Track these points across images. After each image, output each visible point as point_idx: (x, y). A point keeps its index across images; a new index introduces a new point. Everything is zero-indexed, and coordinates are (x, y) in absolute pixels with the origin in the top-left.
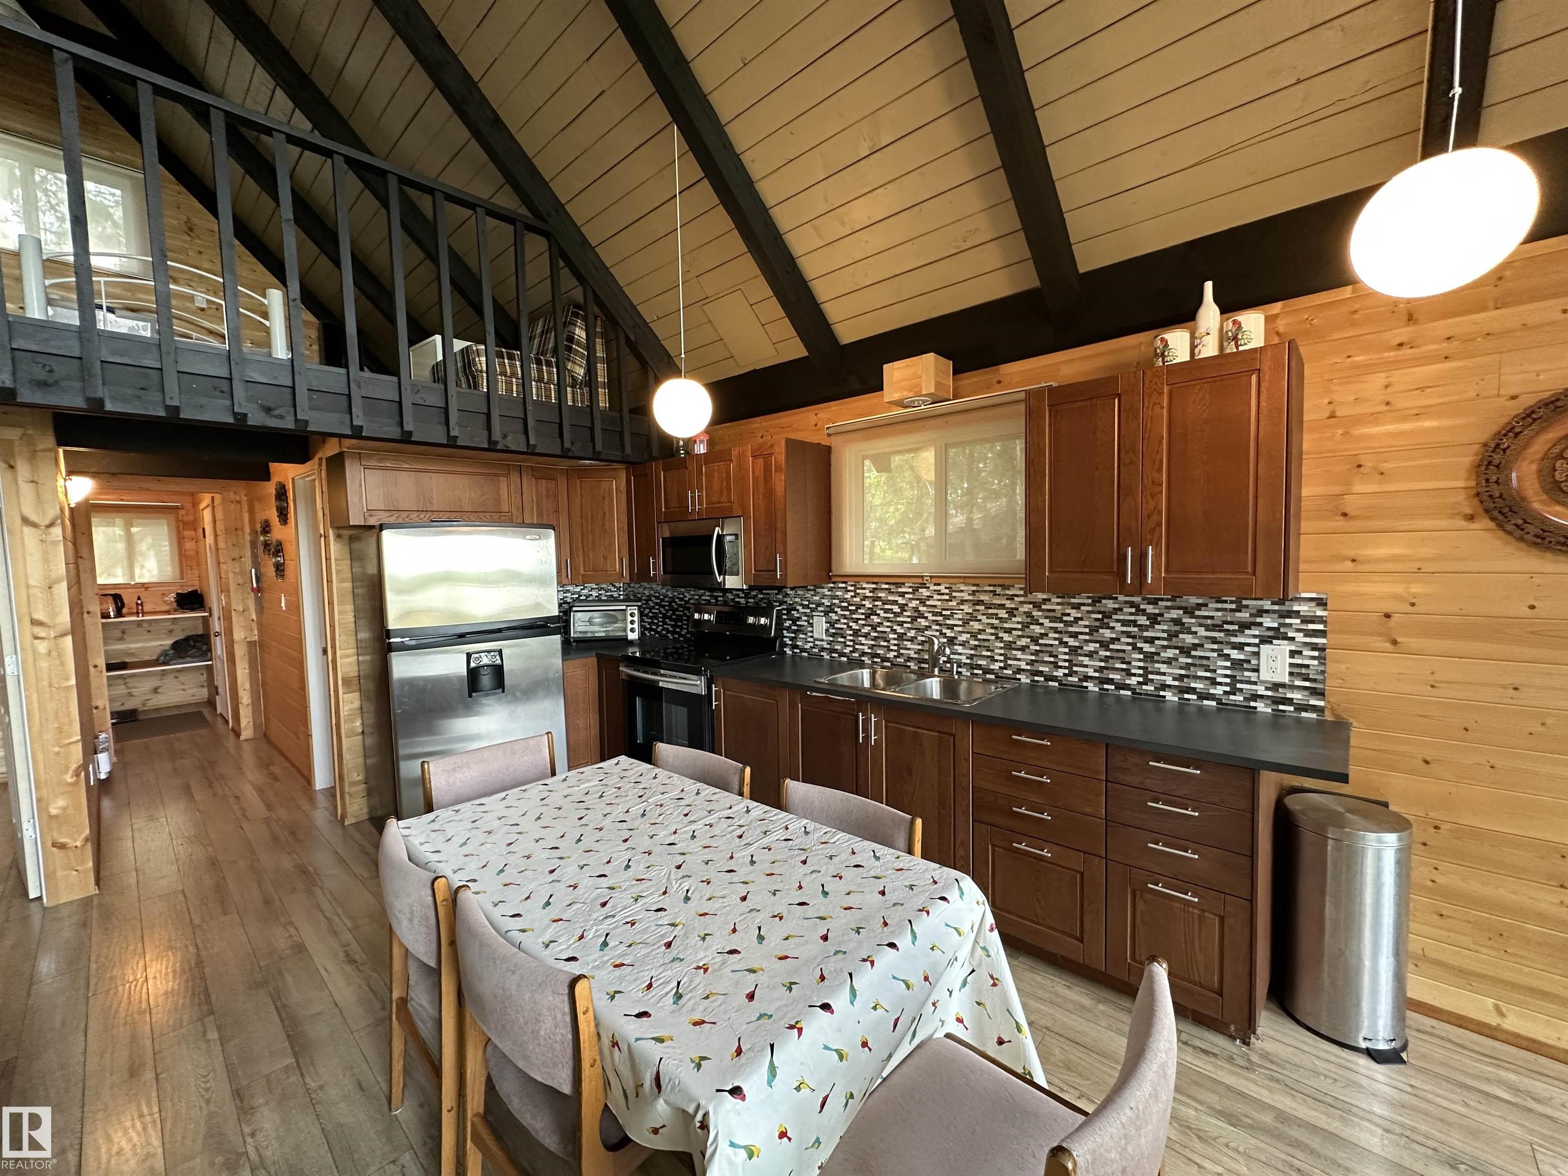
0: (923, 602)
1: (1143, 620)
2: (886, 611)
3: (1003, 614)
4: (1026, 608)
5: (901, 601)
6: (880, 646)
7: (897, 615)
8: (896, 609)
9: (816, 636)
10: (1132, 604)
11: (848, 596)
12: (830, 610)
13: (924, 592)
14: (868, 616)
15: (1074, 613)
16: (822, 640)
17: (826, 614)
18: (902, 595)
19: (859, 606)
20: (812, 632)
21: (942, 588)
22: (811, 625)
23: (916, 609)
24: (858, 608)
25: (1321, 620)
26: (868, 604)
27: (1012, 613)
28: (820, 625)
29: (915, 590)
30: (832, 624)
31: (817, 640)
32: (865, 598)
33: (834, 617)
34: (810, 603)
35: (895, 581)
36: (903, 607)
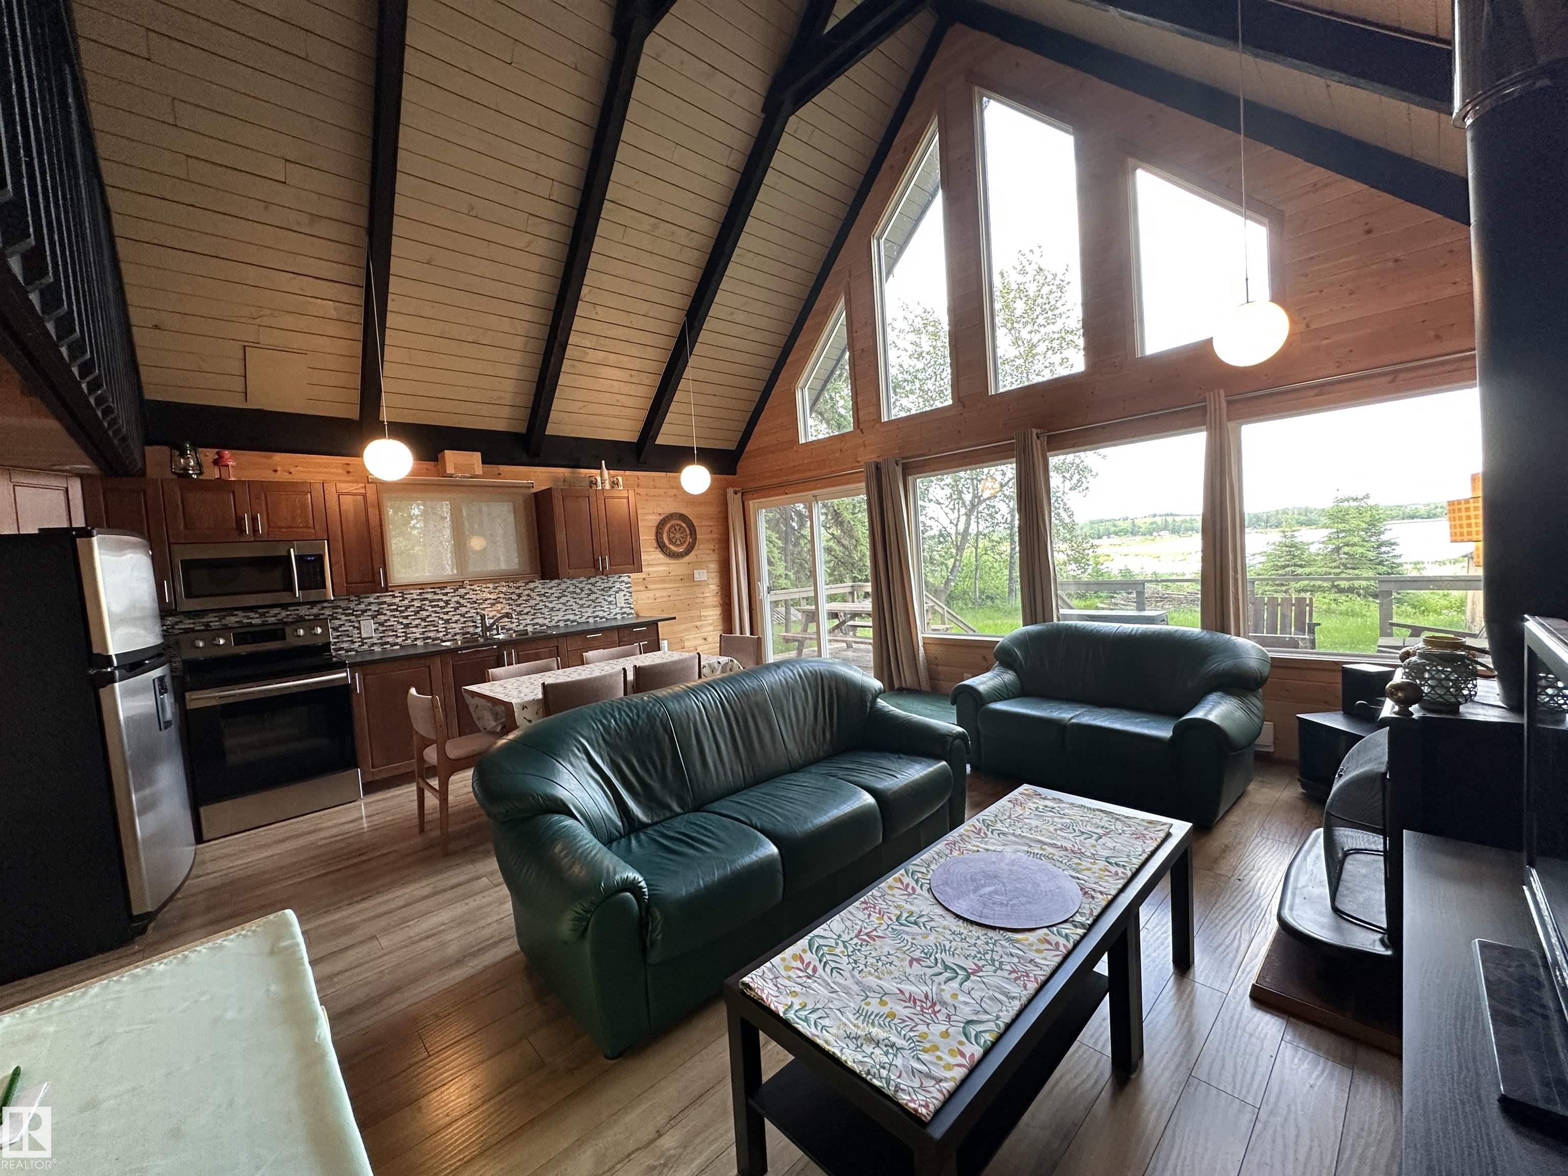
0: (462, 597)
1: (578, 591)
2: (433, 607)
3: (514, 597)
4: (527, 592)
5: (445, 598)
6: (430, 631)
7: (442, 608)
8: (442, 604)
9: (364, 635)
10: (573, 584)
11: (397, 600)
12: (379, 613)
13: (462, 591)
14: (417, 613)
15: (550, 591)
16: (372, 638)
17: (373, 617)
18: (446, 594)
19: (407, 607)
20: (360, 633)
21: (475, 587)
22: (359, 628)
23: (458, 602)
24: (406, 609)
25: (629, 583)
26: (417, 604)
27: (519, 596)
28: (368, 628)
29: (455, 591)
30: (381, 624)
31: (365, 638)
32: (413, 600)
33: (383, 618)
34: (354, 611)
35: (439, 586)
36: (447, 603)
